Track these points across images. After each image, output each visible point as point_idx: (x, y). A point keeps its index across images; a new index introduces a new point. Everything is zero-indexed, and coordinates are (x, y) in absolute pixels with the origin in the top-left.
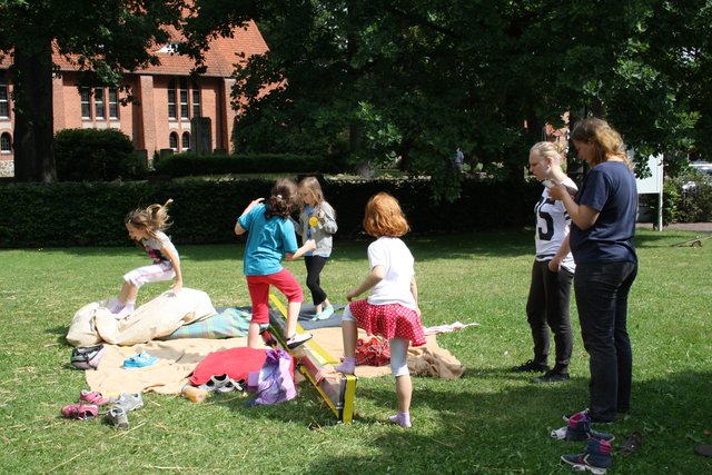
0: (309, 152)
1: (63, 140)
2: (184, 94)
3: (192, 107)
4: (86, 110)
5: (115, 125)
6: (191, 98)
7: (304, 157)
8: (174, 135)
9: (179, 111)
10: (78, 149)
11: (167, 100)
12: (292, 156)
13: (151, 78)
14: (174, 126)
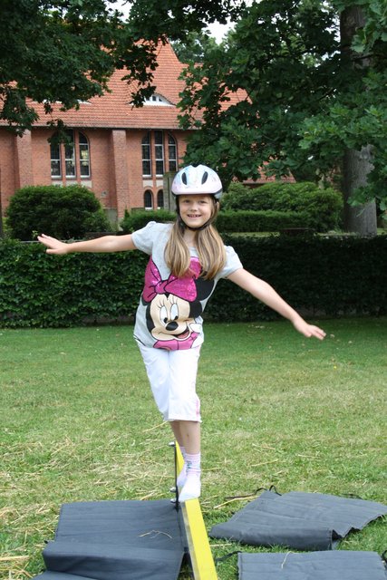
0: (293, 208)
1: (24, 198)
2: (159, 150)
3: (167, 163)
4: (56, 168)
5: (87, 184)
6: (167, 153)
7: (289, 214)
8: (148, 194)
9: (154, 167)
10: (39, 208)
11: (141, 155)
12: (275, 213)
13: (123, 133)
14: (148, 184)
